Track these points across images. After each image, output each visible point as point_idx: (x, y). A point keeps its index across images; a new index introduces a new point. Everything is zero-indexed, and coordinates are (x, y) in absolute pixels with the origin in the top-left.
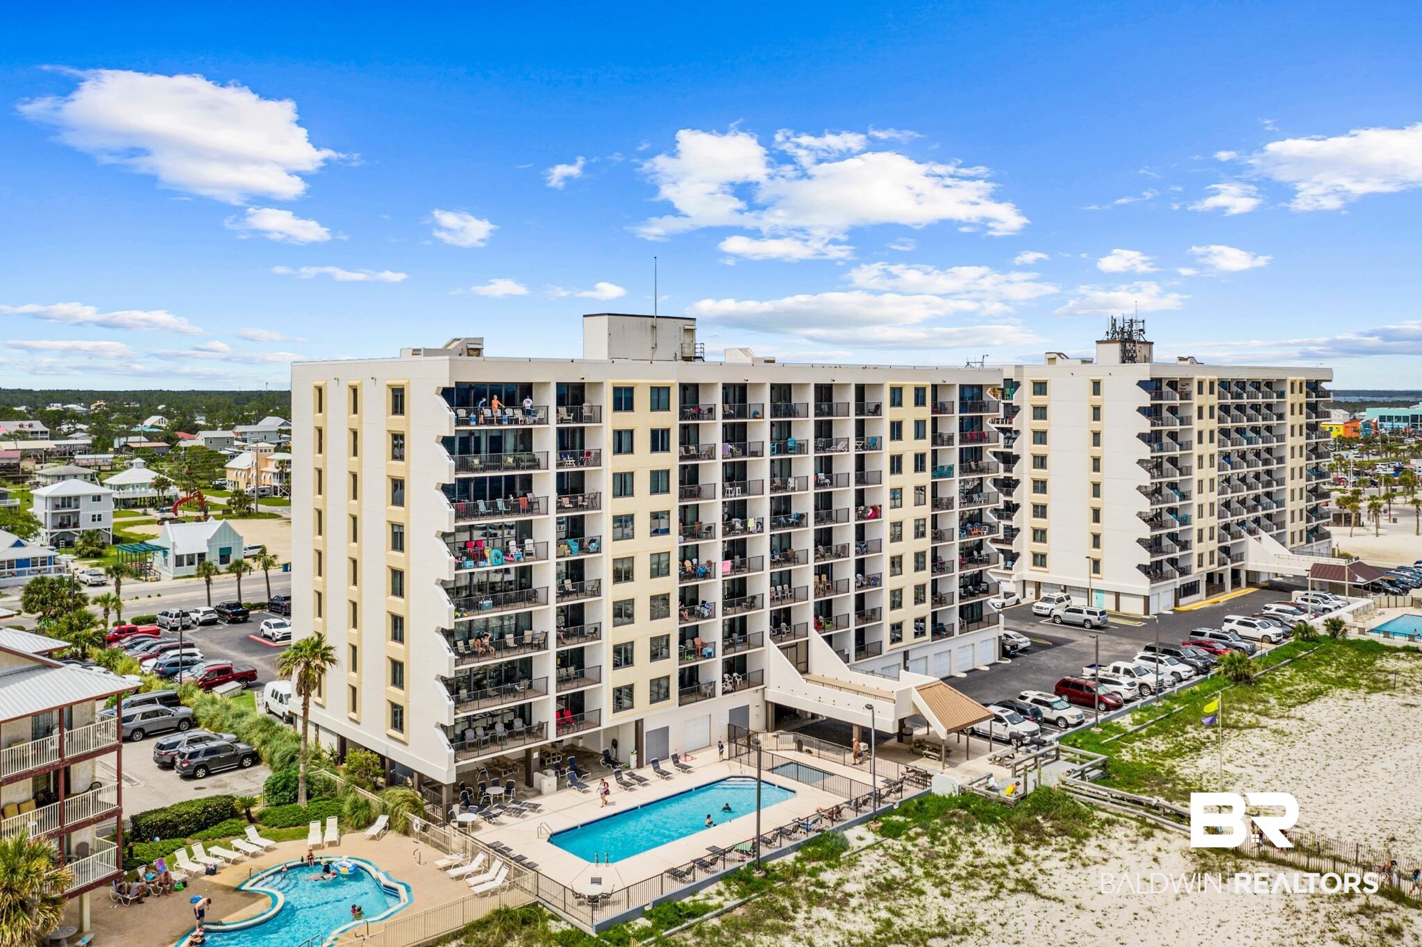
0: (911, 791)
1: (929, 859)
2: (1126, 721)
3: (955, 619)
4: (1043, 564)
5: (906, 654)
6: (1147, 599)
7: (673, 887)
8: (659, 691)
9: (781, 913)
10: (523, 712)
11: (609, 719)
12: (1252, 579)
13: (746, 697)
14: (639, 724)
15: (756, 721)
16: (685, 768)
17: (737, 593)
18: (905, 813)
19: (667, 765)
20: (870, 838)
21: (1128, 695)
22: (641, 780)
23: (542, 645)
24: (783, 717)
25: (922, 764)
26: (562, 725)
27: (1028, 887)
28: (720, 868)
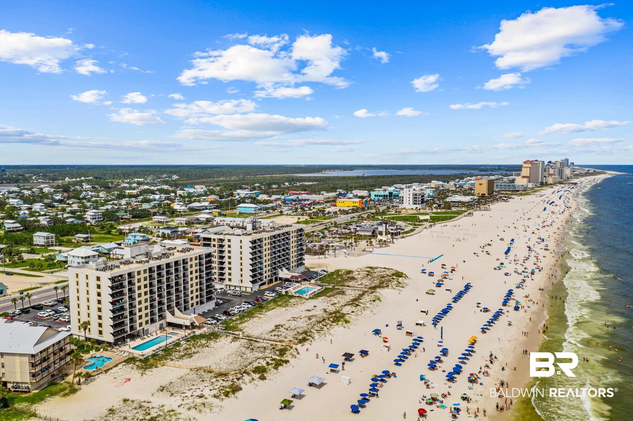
0: (192, 335)
1: (193, 344)
2: (234, 318)
3: (205, 300)
4: (231, 281)
5: (194, 309)
6: (252, 288)
7: (154, 352)
8: (147, 322)
9: (171, 354)
10: (123, 329)
11: (138, 328)
12: (281, 279)
13: (163, 321)
14: (143, 329)
15: (164, 325)
16: (152, 335)
17: (160, 303)
18: (190, 338)
19: (149, 335)
20: (185, 342)
21: (236, 313)
22: (145, 338)
23: (126, 317)
24: (170, 324)
25: (194, 330)
26: (131, 331)
27: (207, 346)
28: (161, 349)
